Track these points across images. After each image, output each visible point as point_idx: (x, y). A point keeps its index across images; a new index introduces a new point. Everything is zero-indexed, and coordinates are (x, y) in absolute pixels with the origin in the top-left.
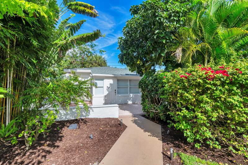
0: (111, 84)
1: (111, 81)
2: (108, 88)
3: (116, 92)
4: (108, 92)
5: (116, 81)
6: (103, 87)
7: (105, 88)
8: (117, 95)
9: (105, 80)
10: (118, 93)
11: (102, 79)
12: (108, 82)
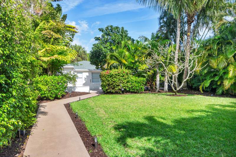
0: (87, 76)
1: (87, 74)
2: (85, 79)
3: (91, 81)
4: (85, 82)
5: (91, 74)
6: (82, 78)
7: (83, 79)
8: (92, 83)
9: (83, 73)
10: (92, 82)
11: (81, 72)
12: (85, 75)
